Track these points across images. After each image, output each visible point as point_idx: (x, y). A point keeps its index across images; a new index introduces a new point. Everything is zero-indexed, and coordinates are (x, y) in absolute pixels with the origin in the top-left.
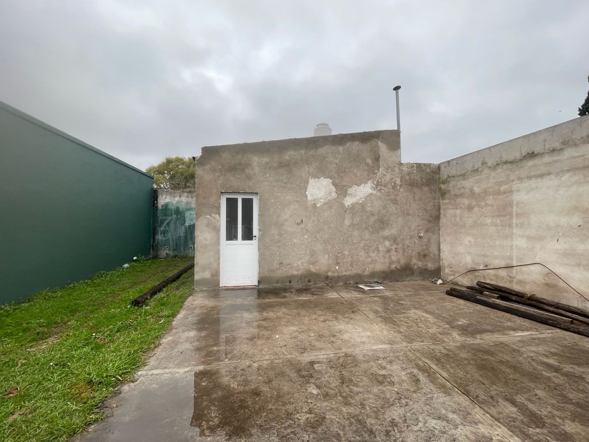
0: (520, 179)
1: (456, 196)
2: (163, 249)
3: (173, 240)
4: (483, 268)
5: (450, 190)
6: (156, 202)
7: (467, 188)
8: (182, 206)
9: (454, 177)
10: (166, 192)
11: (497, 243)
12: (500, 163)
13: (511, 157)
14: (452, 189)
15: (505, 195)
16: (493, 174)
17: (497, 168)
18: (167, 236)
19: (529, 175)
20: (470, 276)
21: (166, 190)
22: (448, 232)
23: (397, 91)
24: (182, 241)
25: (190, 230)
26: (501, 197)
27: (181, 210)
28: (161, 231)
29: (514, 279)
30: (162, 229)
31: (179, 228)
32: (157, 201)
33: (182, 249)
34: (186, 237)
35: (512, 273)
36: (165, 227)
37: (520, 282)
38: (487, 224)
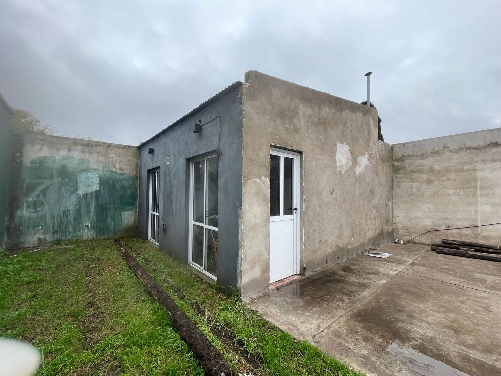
0: (484, 161)
1: (413, 172)
2: (33, 232)
3: (53, 217)
4: (445, 228)
5: (405, 166)
6: (18, 154)
7: (425, 166)
8: (72, 165)
9: (410, 156)
10: (41, 140)
11: (460, 209)
12: (464, 148)
13: (475, 145)
14: (407, 166)
15: (469, 173)
16: (455, 156)
17: (459, 152)
18: (42, 210)
19: (493, 158)
20: (430, 235)
21: (41, 137)
22: (403, 200)
23: (368, 76)
24: (71, 218)
25: (86, 201)
26: (464, 174)
27: (70, 170)
28: (28, 203)
29: (479, 236)
30: (31, 199)
31: (66, 198)
32: (21, 153)
33: (71, 230)
34: (78, 212)
35: (478, 231)
36: (38, 196)
37: (485, 238)
38: (449, 194)
